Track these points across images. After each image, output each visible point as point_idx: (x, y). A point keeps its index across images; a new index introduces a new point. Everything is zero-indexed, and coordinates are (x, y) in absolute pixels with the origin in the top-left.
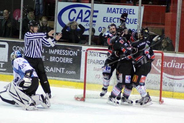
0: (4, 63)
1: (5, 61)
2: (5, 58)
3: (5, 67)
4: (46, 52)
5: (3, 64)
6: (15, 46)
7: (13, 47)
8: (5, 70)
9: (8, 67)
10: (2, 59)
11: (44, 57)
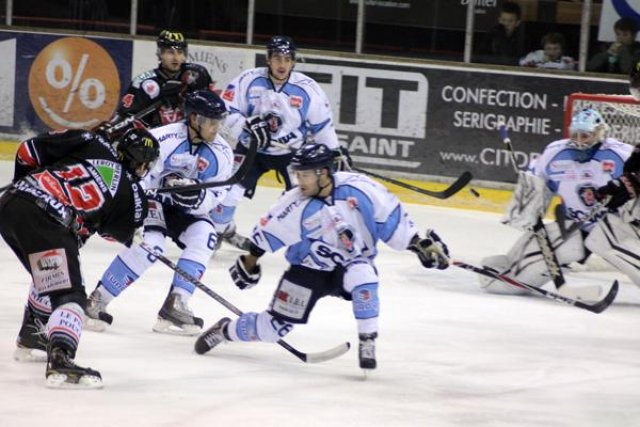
0: (412, 143)
1: (416, 136)
2: (417, 125)
3: (416, 156)
4: (555, 105)
5: (410, 147)
6: (449, 87)
7: (442, 88)
8: (415, 165)
9: (425, 156)
10: (408, 127)
11: (547, 123)
